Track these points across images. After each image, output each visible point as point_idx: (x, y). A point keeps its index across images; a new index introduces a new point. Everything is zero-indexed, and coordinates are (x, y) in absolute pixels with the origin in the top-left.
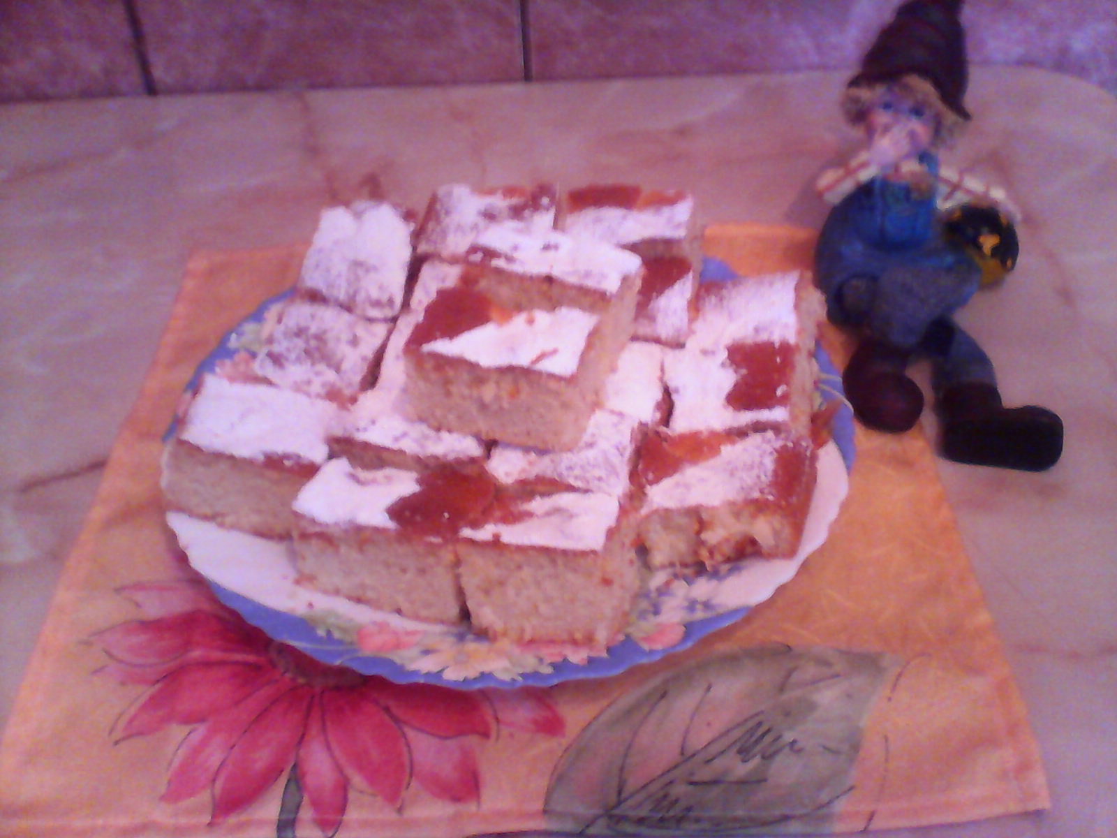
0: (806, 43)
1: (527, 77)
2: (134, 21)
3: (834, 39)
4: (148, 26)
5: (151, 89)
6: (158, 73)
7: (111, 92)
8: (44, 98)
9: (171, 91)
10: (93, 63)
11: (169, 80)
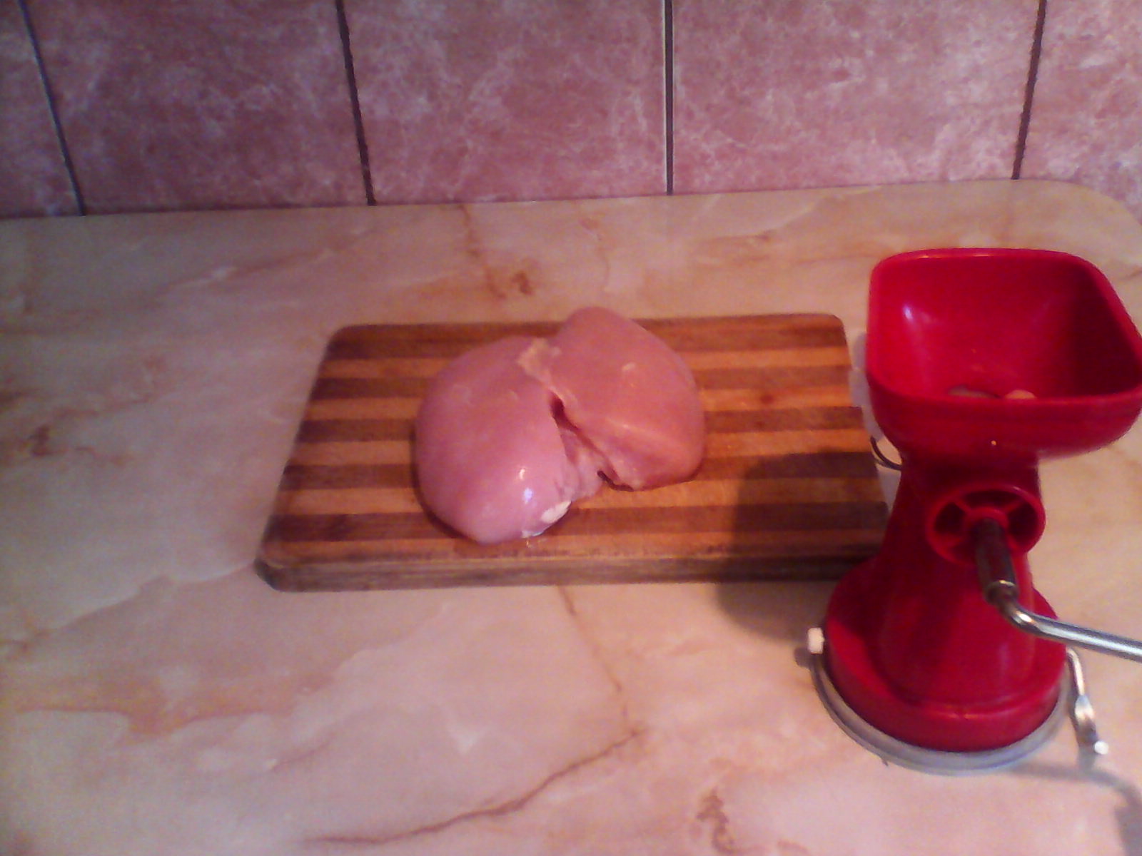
0: (899, 162)
1: (670, 191)
2: (362, 146)
3: (920, 161)
4: (372, 151)
5: (372, 201)
6: (377, 187)
7: (340, 203)
8: (287, 206)
9: (387, 203)
10: (327, 180)
11: (385, 192)
